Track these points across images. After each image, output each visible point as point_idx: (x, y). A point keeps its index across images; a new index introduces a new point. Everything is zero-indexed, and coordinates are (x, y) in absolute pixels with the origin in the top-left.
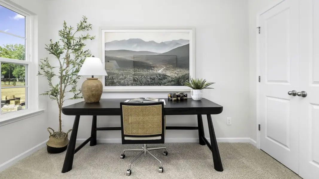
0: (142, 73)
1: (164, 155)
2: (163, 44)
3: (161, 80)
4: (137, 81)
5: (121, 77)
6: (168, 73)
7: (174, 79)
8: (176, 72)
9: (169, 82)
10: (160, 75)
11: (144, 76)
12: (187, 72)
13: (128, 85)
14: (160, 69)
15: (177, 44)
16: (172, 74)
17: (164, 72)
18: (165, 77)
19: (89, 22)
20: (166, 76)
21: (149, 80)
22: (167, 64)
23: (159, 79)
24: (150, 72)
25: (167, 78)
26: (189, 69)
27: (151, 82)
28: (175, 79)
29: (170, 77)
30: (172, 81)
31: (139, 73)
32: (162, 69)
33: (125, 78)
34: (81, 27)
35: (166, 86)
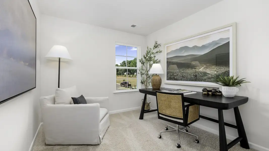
0: (188, 71)
1: (196, 142)
2: (204, 47)
3: (202, 77)
4: (184, 77)
5: (175, 74)
6: (208, 71)
7: (213, 76)
8: (216, 70)
9: (209, 78)
10: (201, 73)
11: (189, 74)
12: (227, 69)
13: (179, 80)
14: (201, 68)
15: (217, 44)
16: (211, 71)
17: (204, 70)
18: (205, 74)
19: (158, 43)
20: (207, 73)
21: (193, 77)
22: (207, 63)
23: (200, 76)
24: (193, 70)
25: (207, 75)
26: (229, 66)
27: (194, 78)
28: (215, 76)
29: (210, 74)
30: (212, 78)
31: (186, 71)
32: (202, 68)
33: (177, 75)
34: (156, 47)
35: (206, 82)
